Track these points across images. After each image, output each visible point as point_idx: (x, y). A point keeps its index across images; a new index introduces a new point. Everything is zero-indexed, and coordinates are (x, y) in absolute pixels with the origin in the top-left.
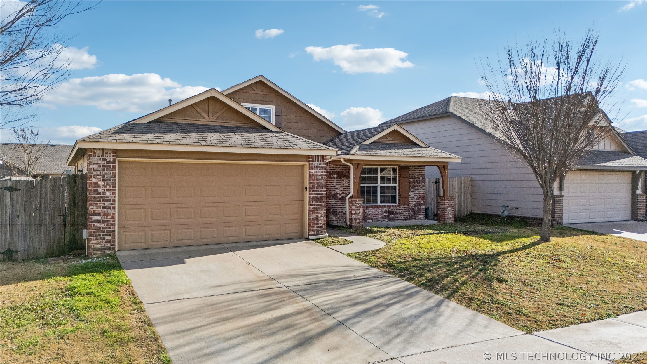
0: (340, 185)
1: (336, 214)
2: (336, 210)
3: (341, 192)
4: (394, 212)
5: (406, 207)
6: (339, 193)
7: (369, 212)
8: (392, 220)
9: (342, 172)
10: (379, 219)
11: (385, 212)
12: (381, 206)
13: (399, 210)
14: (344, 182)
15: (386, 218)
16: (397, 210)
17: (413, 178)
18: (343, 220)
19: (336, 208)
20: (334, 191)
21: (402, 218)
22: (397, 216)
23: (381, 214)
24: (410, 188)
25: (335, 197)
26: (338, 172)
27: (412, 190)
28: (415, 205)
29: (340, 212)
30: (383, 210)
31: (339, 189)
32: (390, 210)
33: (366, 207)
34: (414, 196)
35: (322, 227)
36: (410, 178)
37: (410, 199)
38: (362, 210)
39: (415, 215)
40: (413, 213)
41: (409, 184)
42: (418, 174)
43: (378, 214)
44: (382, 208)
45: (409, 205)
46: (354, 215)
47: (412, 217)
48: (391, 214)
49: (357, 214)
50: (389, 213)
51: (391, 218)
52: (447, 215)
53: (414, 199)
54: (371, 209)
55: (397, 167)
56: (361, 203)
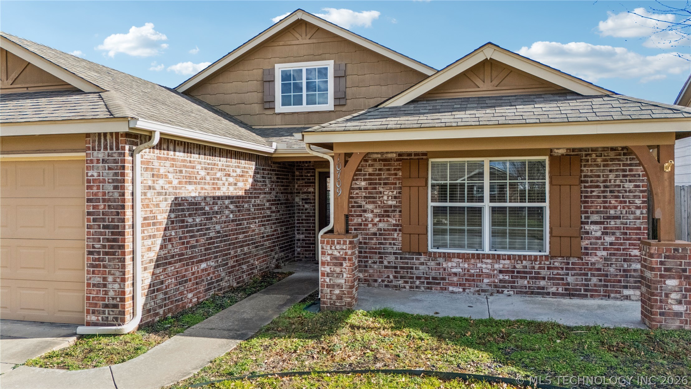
0: (373, 202)
1: (366, 266)
2: (366, 257)
3: (377, 219)
4: (531, 273)
5: (573, 264)
6: (372, 220)
7: (452, 267)
8: (526, 293)
9: (380, 175)
10: (485, 287)
11: (501, 272)
12: (488, 256)
13: (549, 268)
14: (385, 198)
15: (504, 287)
16: (540, 268)
17: (598, 187)
18: (383, 281)
19: (365, 252)
20: (361, 216)
21: (560, 290)
22: (542, 283)
23: (489, 276)
24: (587, 212)
25: (363, 229)
26: (370, 174)
27: (595, 218)
28: (606, 259)
29: (375, 263)
30: (496, 266)
31: (372, 212)
32: (518, 266)
33: (444, 257)
34: (603, 233)
35: (116, 306)
36: (590, 187)
37: (587, 242)
38: (348, 265)
39: (607, 286)
40: (600, 280)
41: (587, 202)
42: (617, 176)
43: (480, 276)
44: (494, 261)
45: (586, 259)
46: (328, 276)
47: (596, 291)
48: (522, 278)
49: (335, 275)
50: (516, 274)
51: (521, 287)
52: (661, 302)
53: (603, 244)
54: (461, 260)
55: (547, 158)
56: (344, 247)
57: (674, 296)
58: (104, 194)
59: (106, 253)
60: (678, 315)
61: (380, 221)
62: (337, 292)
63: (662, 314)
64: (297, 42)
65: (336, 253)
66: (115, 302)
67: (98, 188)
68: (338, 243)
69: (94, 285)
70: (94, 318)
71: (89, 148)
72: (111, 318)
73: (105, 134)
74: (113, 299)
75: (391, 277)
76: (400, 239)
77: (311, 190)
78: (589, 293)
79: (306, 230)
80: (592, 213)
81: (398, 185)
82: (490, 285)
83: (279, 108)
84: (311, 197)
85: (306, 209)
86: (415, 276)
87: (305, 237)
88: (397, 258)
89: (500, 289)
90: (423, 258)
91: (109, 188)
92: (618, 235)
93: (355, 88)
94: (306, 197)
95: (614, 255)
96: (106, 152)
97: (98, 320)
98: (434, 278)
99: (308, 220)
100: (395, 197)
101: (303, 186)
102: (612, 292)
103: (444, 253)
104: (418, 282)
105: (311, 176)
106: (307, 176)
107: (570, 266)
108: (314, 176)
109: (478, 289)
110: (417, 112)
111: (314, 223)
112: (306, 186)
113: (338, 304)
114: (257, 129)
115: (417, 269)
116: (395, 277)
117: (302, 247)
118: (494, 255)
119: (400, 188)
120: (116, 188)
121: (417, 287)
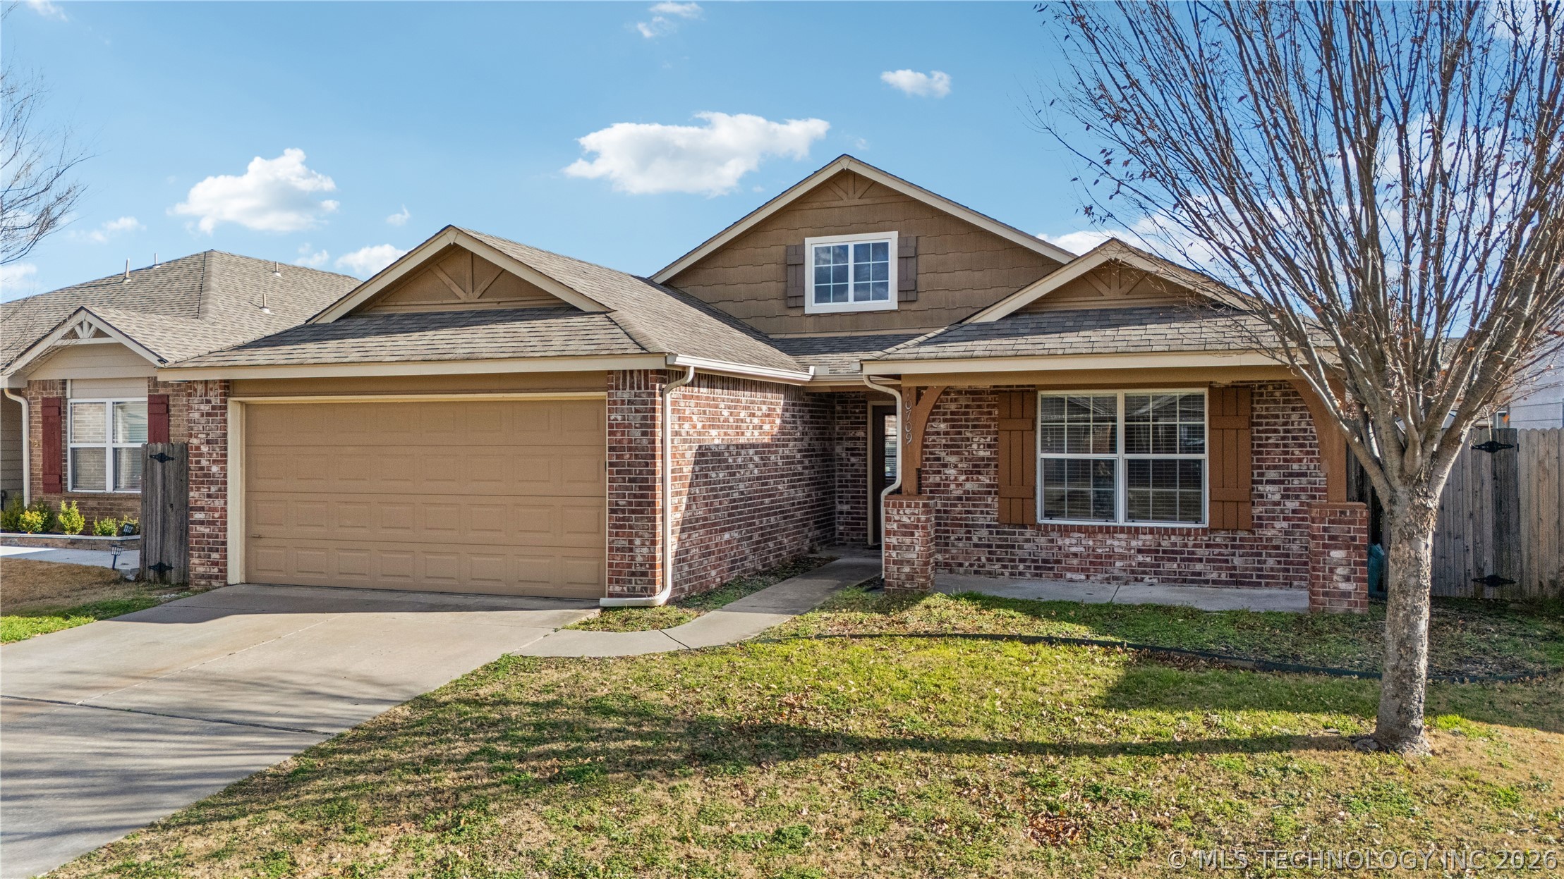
0: (957, 453)
1: (947, 544)
2: (947, 531)
3: (963, 477)
4: (1182, 552)
5: (1241, 539)
6: (956, 479)
7: (1071, 545)
8: (1175, 581)
9: (967, 413)
10: (1117, 573)
11: (1140, 551)
12: (1122, 530)
13: (1208, 546)
14: (975, 447)
15: (1145, 573)
16: (1195, 546)
17: (1276, 431)
18: (971, 565)
19: (946, 525)
20: (939, 472)
21: (1223, 577)
22: (1199, 567)
23: (1123, 557)
24: (1260, 467)
25: (943, 492)
26: (952, 413)
27: (1272, 475)
28: (1286, 533)
29: (959, 539)
30: (1134, 543)
31: (956, 466)
32: (1164, 543)
33: (1060, 530)
34: (1283, 497)
35: (644, 574)
36: (1266, 431)
37: (1261, 508)
38: (922, 534)
39: (1288, 570)
40: (1279, 563)
41: (1260, 453)
42: (1302, 416)
43: (1110, 557)
44: (1131, 536)
45: (1259, 532)
46: (894, 549)
47: (1273, 577)
48: (1169, 559)
49: (904, 548)
50: (1161, 555)
51: (1169, 573)
52: (1324, 578)
53: (1282, 511)
54: (1083, 535)
55: (1204, 391)
56: (916, 512)
57: (1340, 571)
58: (630, 441)
59: (633, 512)
60: (1346, 594)
61: (967, 480)
62: (907, 569)
63: (1325, 594)
64: (841, 203)
65: (905, 519)
66: (643, 569)
67: (623, 434)
68: (909, 506)
69: (618, 549)
70: (617, 589)
71: (611, 387)
72: (638, 588)
73: (632, 372)
74: (641, 565)
75: (983, 559)
76: (996, 505)
77: (860, 434)
78: (1263, 581)
79: (852, 497)
80: (1268, 468)
81: (993, 429)
82: (1125, 570)
83: (812, 306)
84: (860, 444)
85: (853, 465)
86: (1017, 558)
87: (852, 508)
88: (991, 533)
89: (1139, 576)
90: (1029, 533)
91: (637, 433)
92: (1304, 498)
93: (932, 275)
94: (852, 446)
95: (1298, 526)
96: (633, 392)
97: (623, 590)
98: (1045, 561)
99: (855, 481)
100: (989, 446)
101: (847, 429)
102: (1295, 578)
103: (1059, 526)
104: (1021, 567)
105: (861, 412)
106: (855, 413)
107: (1238, 542)
108: (866, 412)
109: (1107, 575)
110: (1015, 332)
111: (866, 487)
112: (852, 428)
113: (908, 586)
114: (777, 340)
115: (1020, 547)
116: (989, 560)
117: (847, 524)
118: (1129, 528)
119: (996, 433)
120: (644, 434)
121: (1020, 574)
